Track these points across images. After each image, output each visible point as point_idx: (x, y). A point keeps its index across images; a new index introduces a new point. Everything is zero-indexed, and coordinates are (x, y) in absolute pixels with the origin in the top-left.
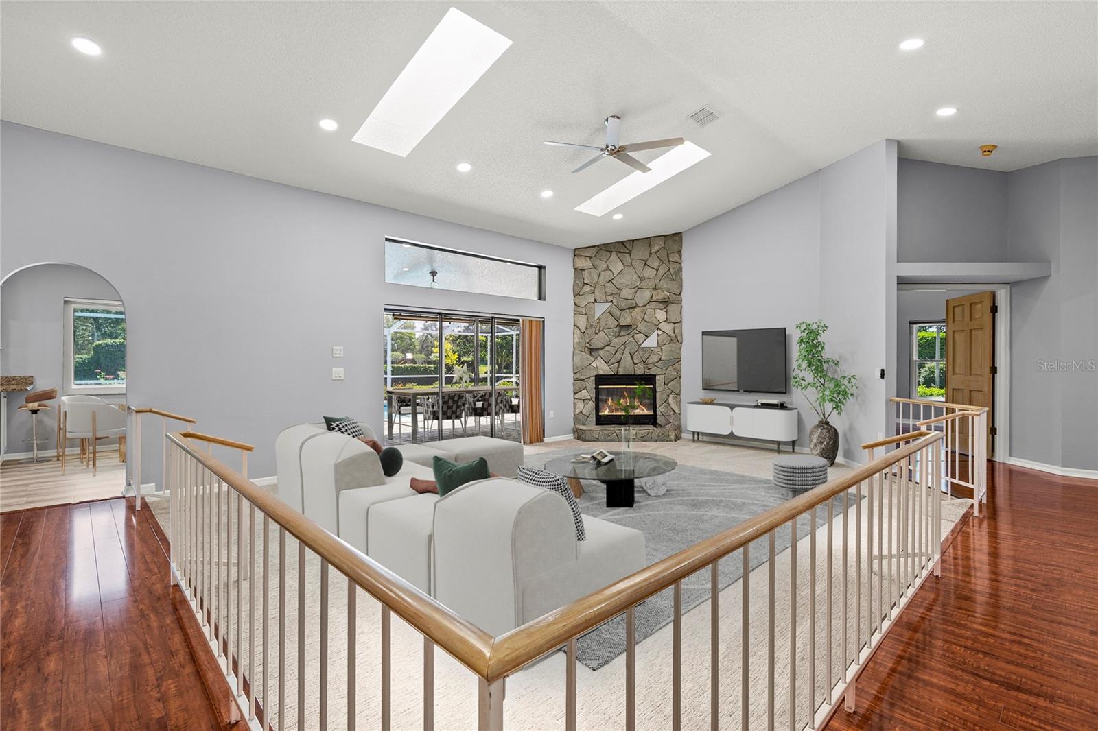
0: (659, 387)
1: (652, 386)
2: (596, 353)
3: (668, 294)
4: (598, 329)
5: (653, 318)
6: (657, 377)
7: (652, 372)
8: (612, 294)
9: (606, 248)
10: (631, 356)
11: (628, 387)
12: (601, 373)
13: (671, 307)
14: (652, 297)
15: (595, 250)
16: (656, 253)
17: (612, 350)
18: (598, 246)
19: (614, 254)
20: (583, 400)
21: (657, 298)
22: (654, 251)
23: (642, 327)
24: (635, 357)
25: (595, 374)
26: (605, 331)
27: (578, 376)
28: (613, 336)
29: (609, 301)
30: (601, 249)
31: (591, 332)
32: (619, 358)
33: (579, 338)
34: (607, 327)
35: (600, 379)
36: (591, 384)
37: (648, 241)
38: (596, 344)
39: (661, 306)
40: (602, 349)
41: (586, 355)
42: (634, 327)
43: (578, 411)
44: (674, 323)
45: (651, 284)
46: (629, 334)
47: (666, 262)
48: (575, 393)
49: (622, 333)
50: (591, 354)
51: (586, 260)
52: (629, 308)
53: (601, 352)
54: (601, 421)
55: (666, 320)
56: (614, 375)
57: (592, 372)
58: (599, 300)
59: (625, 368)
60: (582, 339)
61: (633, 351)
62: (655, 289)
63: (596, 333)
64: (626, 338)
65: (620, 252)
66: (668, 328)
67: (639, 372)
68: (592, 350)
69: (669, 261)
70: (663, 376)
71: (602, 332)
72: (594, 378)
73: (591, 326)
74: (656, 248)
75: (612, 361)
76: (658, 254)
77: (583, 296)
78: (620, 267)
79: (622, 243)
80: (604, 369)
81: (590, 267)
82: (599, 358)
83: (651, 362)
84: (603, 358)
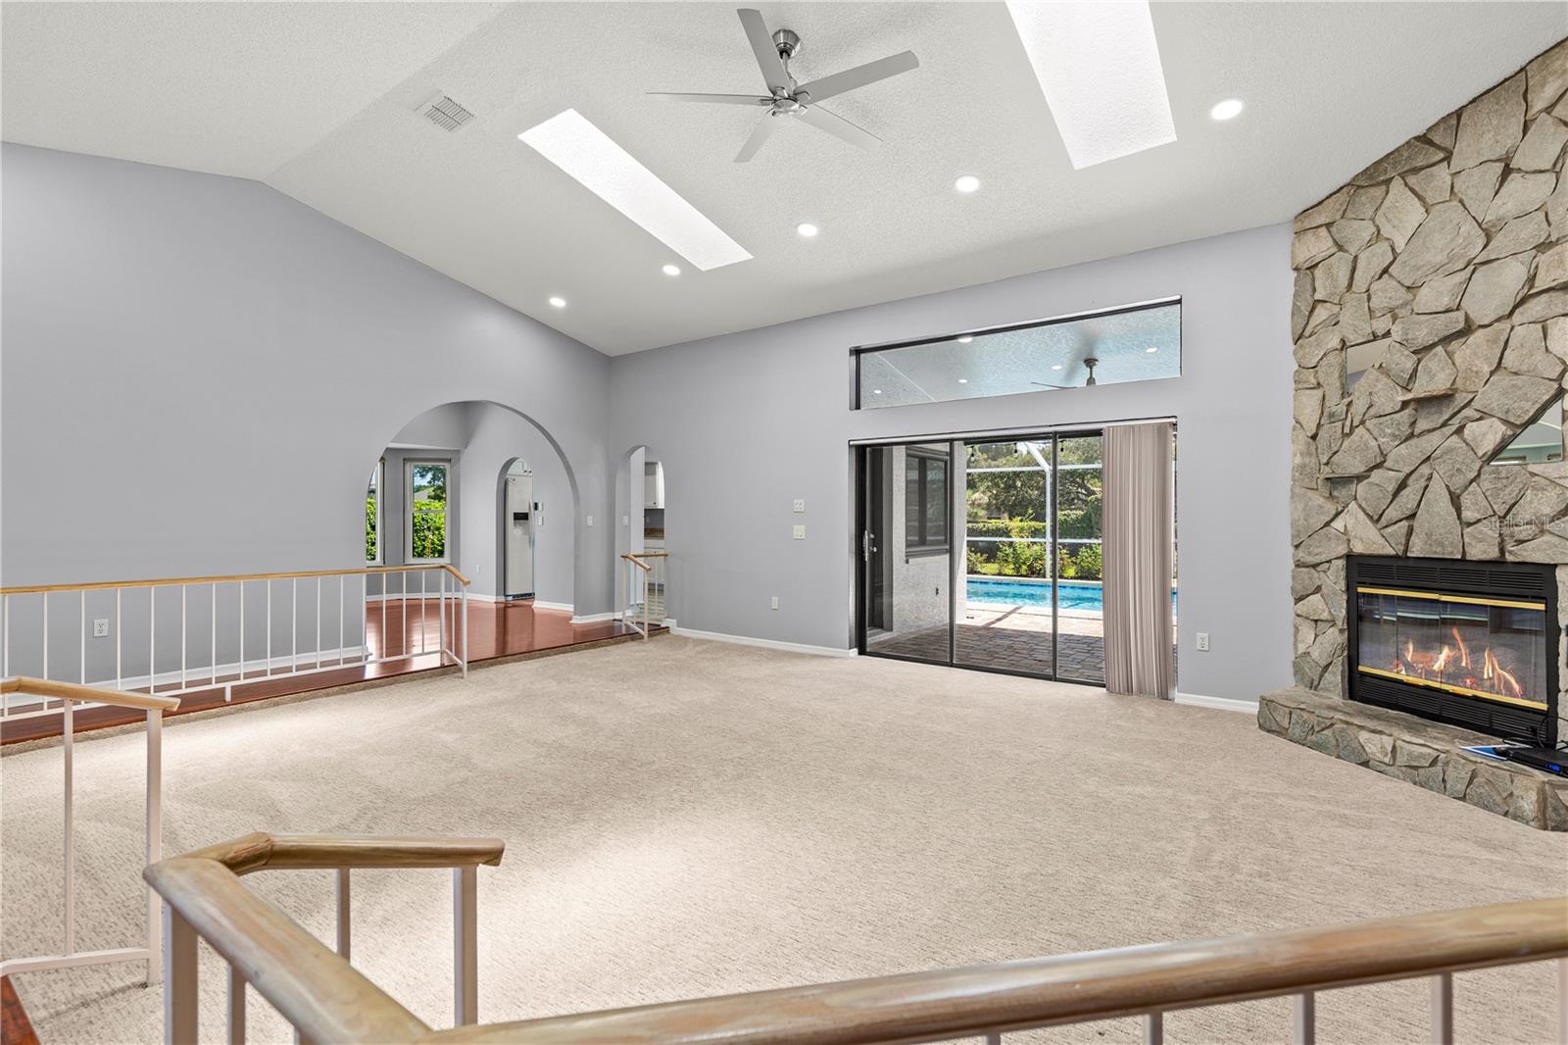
1: (1541, 607)
2: (1344, 492)
4: (1348, 423)
6: (1560, 574)
7: (1535, 553)
8: (1390, 310)
9: (1374, 175)
10: (1455, 497)
12: (1359, 548)
14: (1531, 280)
15: (1342, 197)
16: (1549, 110)
17: (1385, 479)
18: (1352, 183)
19: (1397, 185)
20: (1316, 621)
21: (1555, 276)
22: (1543, 105)
23: (1492, 395)
24: (1466, 500)
25: (1342, 550)
26: (1370, 424)
27: (1301, 554)
28: (1395, 436)
29: (1380, 333)
30: (1359, 187)
31: (1332, 431)
32: (1412, 505)
33: (1302, 454)
34: (1372, 412)
35: (1361, 568)
36: (1334, 580)
38: (1346, 466)
40: (1360, 478)
41: (1320, 500)
42: (1461, 399)
43: (1302, 648)
45: (1528, 231)
46: (1444, 425)
48: (1298, 600)
49: (1423, 424)
50: (1331, 496)
51: (1318, 237)
52: (1446, 340)
53: (1361, 489)
54: (1364, 691)
56: (1396, 557)
57: (1335, 544)
58: (1352, 338)
59: (1429, 535)
60: (1310, 454)
61: (1459, 481)
62: (1543, 246)
63: (1345, 436)
64: (1435, 438)
65: (1416, 170)
67: (1482, 549)
68: (1335, 485)
71: (1360, 431)
72: (1341, 563)
73: (1331, 415)
75: (1392, 513)
76: (1552, 112)
77: (1314, 337)
78: (1415, 212)
79: (1422, 137)
80: (1370, 541)
81: (1328, 253)
82: (1353, 505)
83: (1528, 517)
84: (1364, 505)
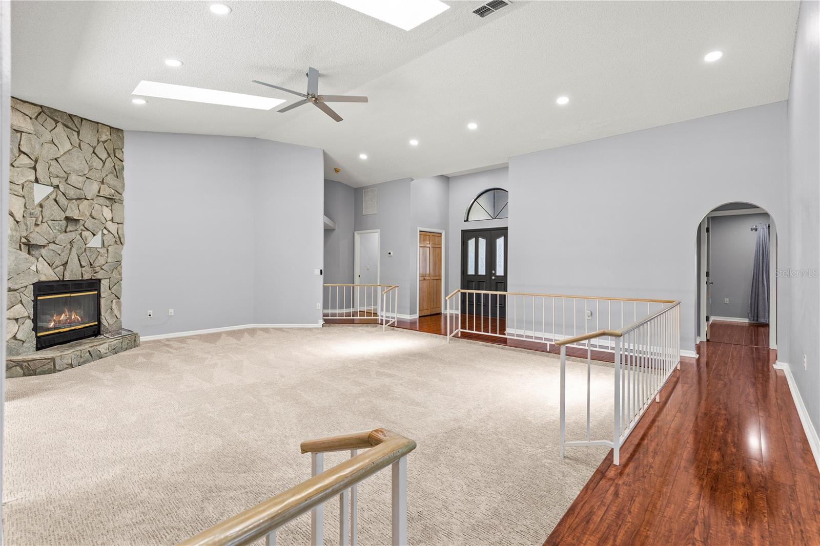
0: (104, 292)
1: (96, 292)
2: (36, 252)
3: (113, 191)
4: (40, 219)
5: (101, 215)
6: (102, 282)
7: (98, 276)
8: (58, 177)
9: (51, 113)
10: (79, 256)
11: (72, 295)
12: (43, 279)
13: (116, 206)
14: (99, 192)
15: (36, 109)
16: (104, 142)
17: (57, 249)
18: (41, 107)
19: (60, 126)
20: (17, 319)
21: (105, 193)
22: (102, 139)
23: (89, 223)
24: (82, 258)
25: (36, 280)
26: (50, 223)
27: (11, 284)
28: (59, 230)
29: (54, 184)
30: (43, 111)
31: (31, 221)
32: (65, 260)
33: (11, 230)
34: (51, 218)
35: (41, 288)
36: (28, 296)
37: (97, 125)
38: (36, 239)
39: (108, 203)
40: (44, 246)
41: (24, 254)
42: (81, 222)
43: (10, 337)
44: (118, 223)
45: (98, 175)
46: (77, 230)
47: (112, 156)
49: (69, 228)
50: (29, 253)
51: (24, 119)
52: (77, 199)
53: (43, 251)
54: (42, 344)
55: (112, 220)
56: (59, 281)
57: (31, 278)
58: (40, 180)
59: (72, 271)
60: (17, 231)
61: (80, 251)
62: (103, 183)
63: (36, 225)
64: (73, 234)
65: (67, 127)
66: (112, 227)
67: (86, 276)
68: (30, 247)
69: (115, 156)
70: (108, 280)
71: (46, 224)
72: (32, 286)
73: (31, 214)
74: (104, 138)
75: (57, 263)
76: (105, 144)
77: (18, 169)
78: (69, 147)
79: (70, 116)
80: (48, 274)
81: (30, 132)
82: (41, 259)
83: (98, 265)
84: (46, 259)
